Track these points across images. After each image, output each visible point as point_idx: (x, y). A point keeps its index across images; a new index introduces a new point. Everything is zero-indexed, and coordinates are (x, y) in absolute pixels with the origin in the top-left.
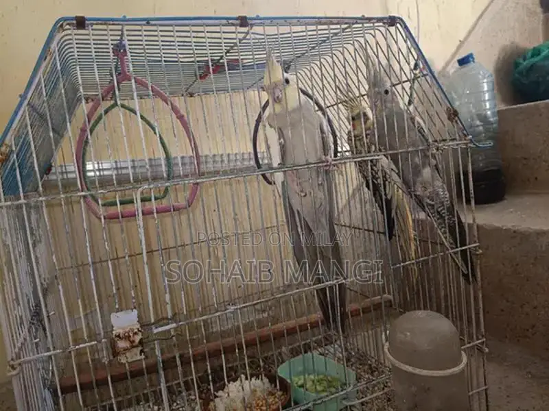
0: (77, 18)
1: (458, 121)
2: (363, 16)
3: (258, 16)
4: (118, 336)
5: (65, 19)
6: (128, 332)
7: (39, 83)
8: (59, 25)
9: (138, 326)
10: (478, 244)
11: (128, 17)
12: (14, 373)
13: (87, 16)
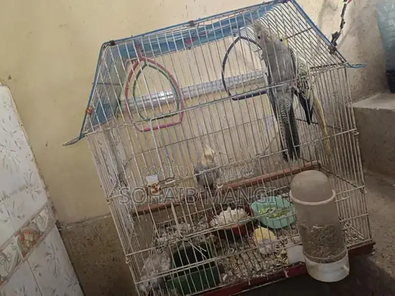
0: (110, 42)
1: (338, 54)
2: (264, 2)
3: (199, 19)
4: (149, 186)
5: (105, 43)
6: (154, 185)
7: (100, 76)
8: (103, 47)
9: (158, 181)
10: (356, 129)
11: (133, 36)
12: (108, 203)
13: (114, 40)
